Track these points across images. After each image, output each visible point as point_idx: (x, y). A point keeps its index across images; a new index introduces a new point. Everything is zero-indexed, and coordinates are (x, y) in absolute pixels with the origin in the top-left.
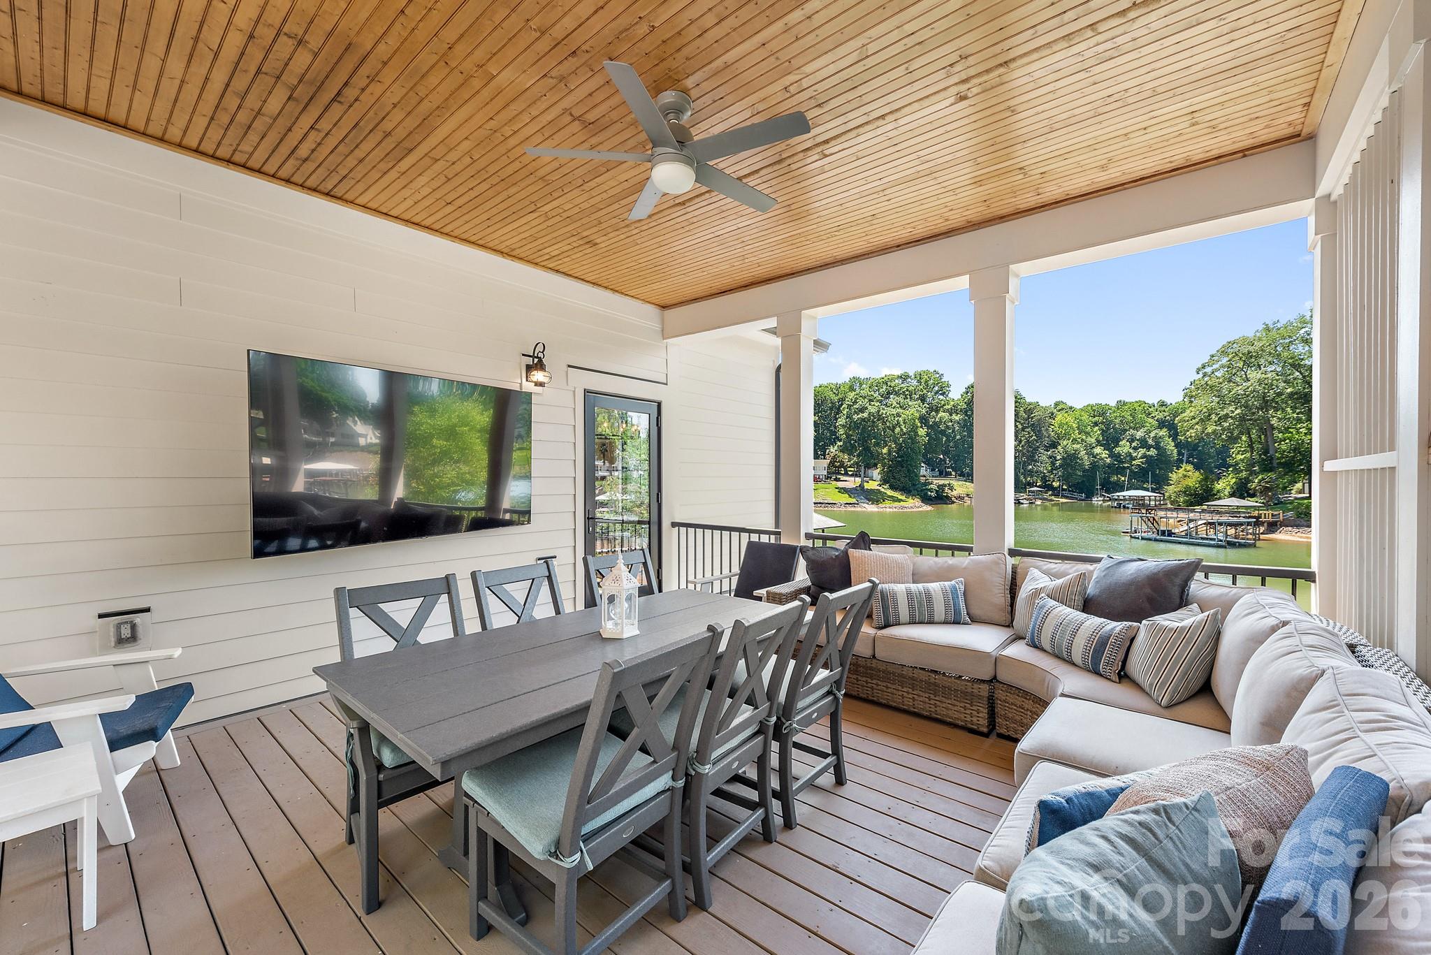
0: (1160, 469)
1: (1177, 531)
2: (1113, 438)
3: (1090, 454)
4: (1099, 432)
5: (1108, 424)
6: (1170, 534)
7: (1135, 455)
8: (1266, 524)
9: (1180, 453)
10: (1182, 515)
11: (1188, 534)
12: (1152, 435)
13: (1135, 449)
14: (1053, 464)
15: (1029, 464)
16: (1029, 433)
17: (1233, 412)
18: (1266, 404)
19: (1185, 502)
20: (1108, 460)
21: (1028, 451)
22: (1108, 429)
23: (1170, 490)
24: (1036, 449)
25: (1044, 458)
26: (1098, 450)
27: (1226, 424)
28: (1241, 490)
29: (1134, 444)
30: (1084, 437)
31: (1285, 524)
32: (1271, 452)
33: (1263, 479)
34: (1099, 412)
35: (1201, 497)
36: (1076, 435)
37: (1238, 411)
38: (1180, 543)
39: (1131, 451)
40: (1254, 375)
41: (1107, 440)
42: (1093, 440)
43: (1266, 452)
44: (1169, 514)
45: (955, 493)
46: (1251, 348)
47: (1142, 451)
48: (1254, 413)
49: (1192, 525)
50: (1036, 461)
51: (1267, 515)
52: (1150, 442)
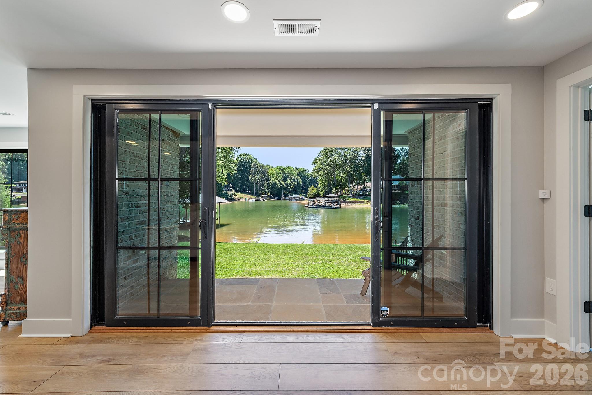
0: (298, 189)
1: (320, 205)
2: (285, 178)
3: (281, 184)
4: (282, 176)
5: (284, 173)
7: (291, 184)
12: (296, 178)
13: (291, 182)
14: (268, 186)
15: (261, 187)
16: (262, 175)
20: (285, 186)
21: (261, 182)
22: (284, 175)
24: (264, 181)
25: (266, 184)
26: (282, 182)
29: (291, 181)
30: (278, 177)
34: (282, 169)
36: (276, 177)
39: (290, 183)
42: (280, 179)
44: (320, 199)
45: (236, 197)
47: (294, 183)
49: (323, 203)
50: (263, 185)
52: (296, 180)
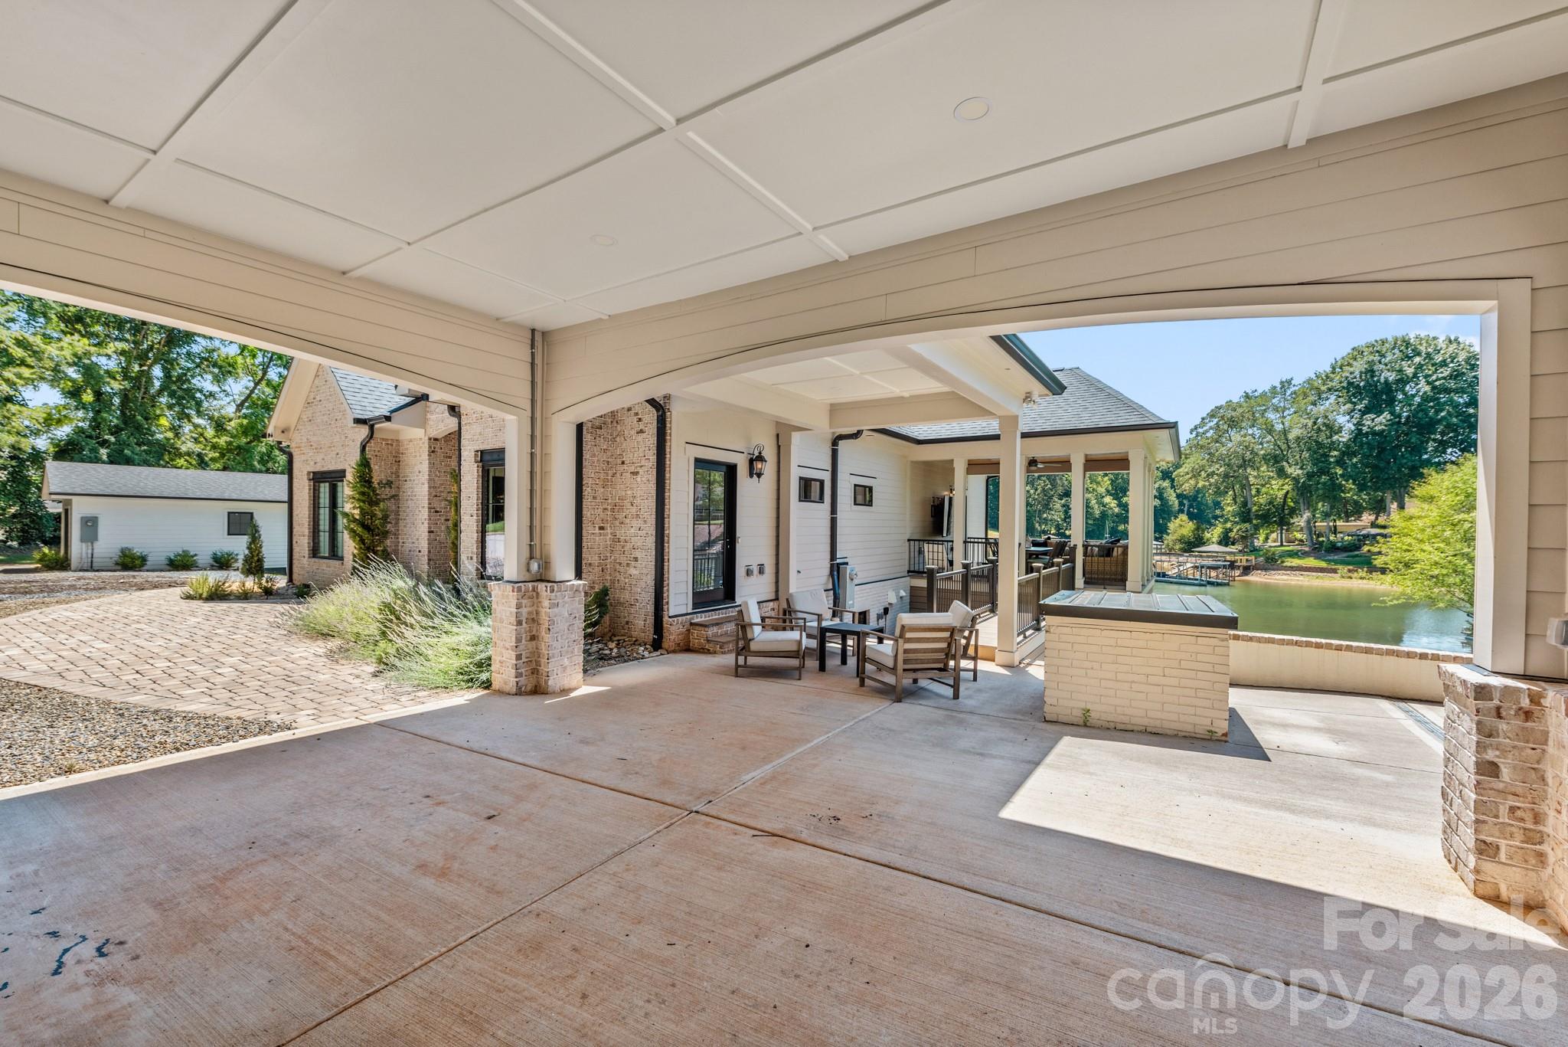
0: (1163, 519)
1: (1170, 573)
2: (1121, 488)
6: (1164, 575)
8: (1241, 568)
9: (1181, 504)
10: (1174, 559)
11: (1179, 576)
15: (1044, 513)
17: (1218, 469)
18: (1246, 463)
19: (1180, 549)
20: (1117, 510)
21: (1043, 500)
22: (1117, 479)
23: (1169, 539)
24: (1051, 497)
25: (1058, 506)
26: (1108, 499)
27: (1212, 480)
28: (1225, 540)
30: (1095, 487)
31: (1256, 568)
32: (1249, 506)
33: (1241, 529)
35: (1191, 545)
37: (1222, 469)
38: (1171, 583)
40: (1236, 436)
41: (1116, 490)
42: (1103, 490)
43: (1245, 504)
44: (1164, 558)
46: (1234, 414)
48: (1235, 471)
49: (1181, 568)
50: (1050, 509)
51: (1242, 560)
